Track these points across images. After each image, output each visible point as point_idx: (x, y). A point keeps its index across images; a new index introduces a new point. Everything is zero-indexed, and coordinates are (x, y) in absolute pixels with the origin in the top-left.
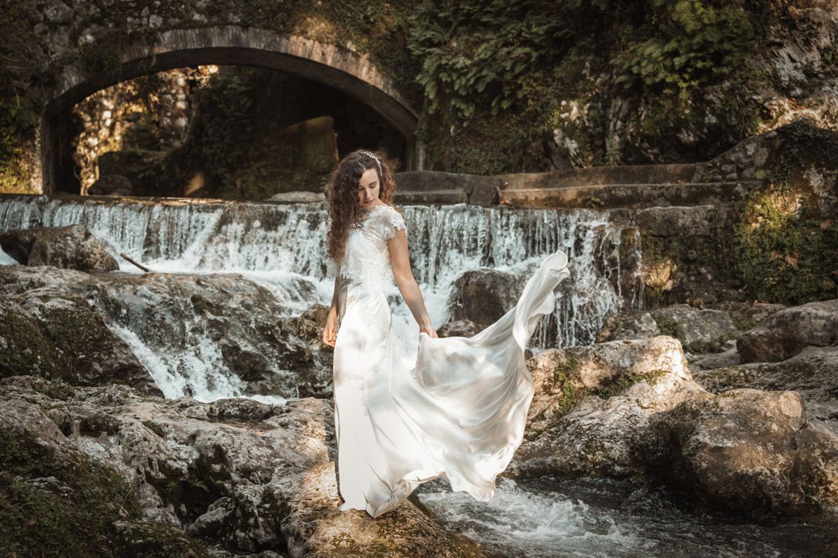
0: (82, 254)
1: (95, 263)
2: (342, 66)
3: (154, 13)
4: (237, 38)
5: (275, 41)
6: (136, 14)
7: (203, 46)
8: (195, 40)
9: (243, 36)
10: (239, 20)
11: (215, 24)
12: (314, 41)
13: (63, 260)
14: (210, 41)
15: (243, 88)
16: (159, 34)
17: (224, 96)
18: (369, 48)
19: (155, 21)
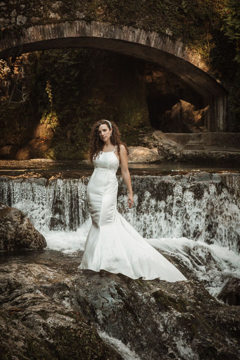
0: (20, 236)
1: (30, 243)
2: (162, 48)
3: (20, 14)
4: (83, 30)
5: (111, 31)
6: (7, 15)
7: (57, 37)
8: (51, 33)
9: (87, 28)
10: (84, 16)
11: (66, 20)
12: (141, 29)
13: (4, 242)
14: (62, 33)
15: (72, 63)
16: (24, 29)
17: (55, 68)
18: (183, 33)
19: (21, 19)
